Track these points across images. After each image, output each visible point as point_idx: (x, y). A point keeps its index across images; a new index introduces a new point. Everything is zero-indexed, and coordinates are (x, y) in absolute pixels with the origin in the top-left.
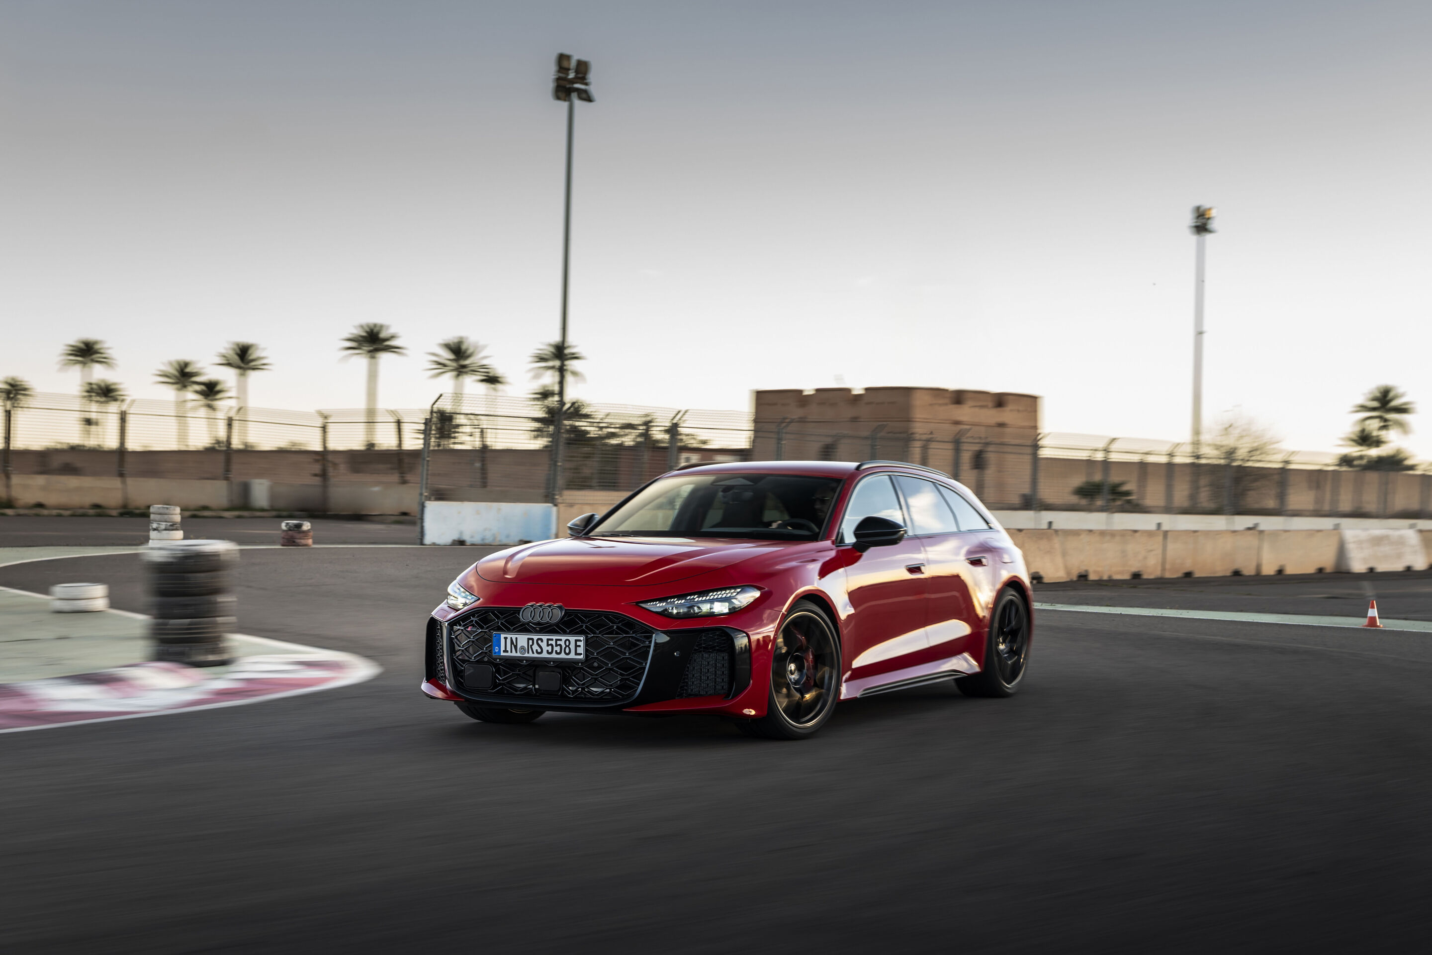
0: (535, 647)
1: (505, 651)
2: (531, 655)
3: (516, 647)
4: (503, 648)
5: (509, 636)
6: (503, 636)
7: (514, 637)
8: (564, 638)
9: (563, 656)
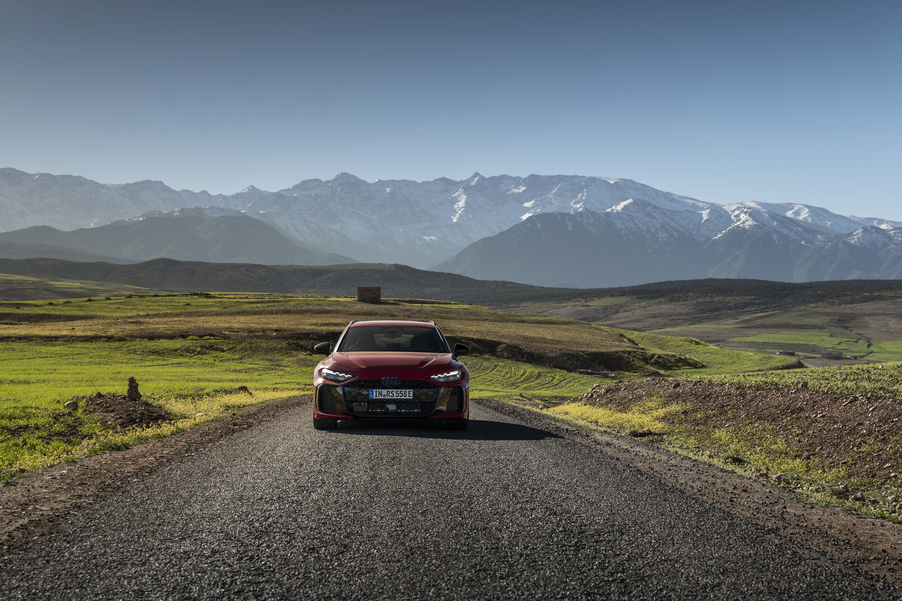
0: (391, 394)
1: (376, 396)
2: (388, 397)
3: (381, 395)
4: (375, 395)
5: (378, 390)
6: (374, 391)
7: (380, 391)
8: (404, 391)
9: (403, 397)
